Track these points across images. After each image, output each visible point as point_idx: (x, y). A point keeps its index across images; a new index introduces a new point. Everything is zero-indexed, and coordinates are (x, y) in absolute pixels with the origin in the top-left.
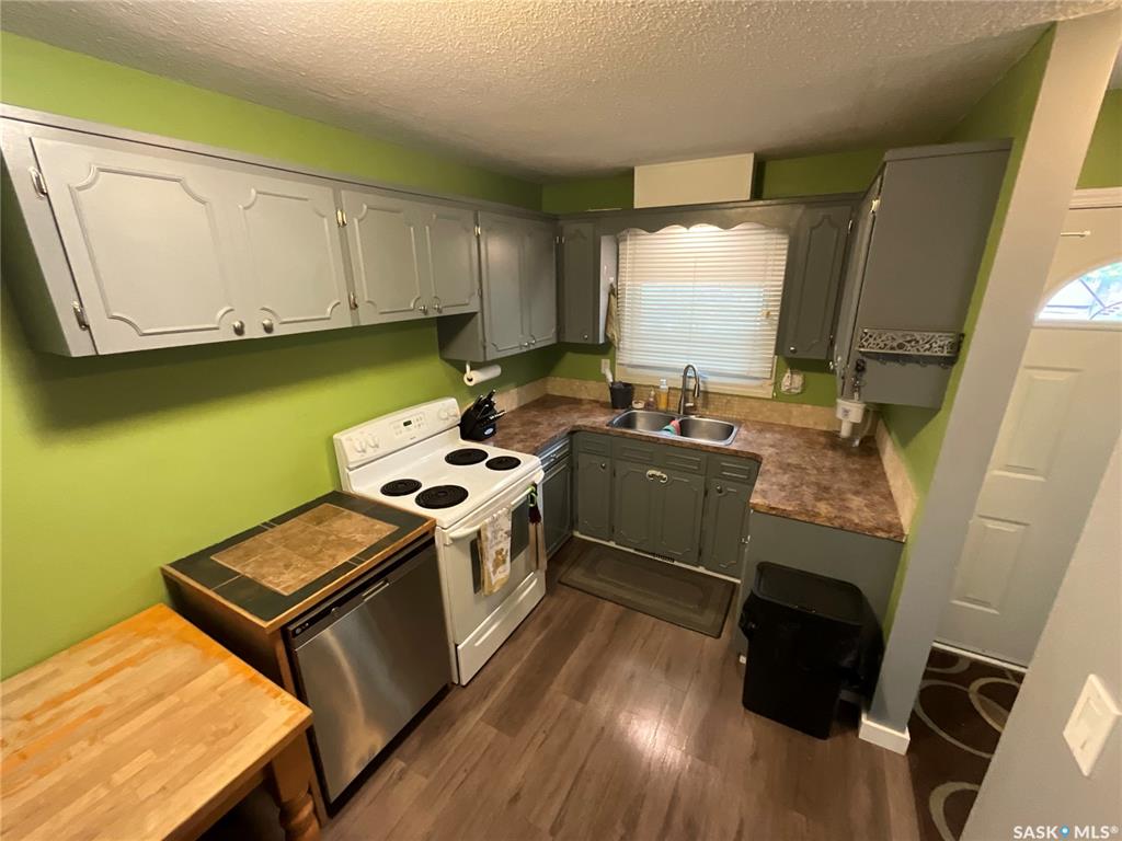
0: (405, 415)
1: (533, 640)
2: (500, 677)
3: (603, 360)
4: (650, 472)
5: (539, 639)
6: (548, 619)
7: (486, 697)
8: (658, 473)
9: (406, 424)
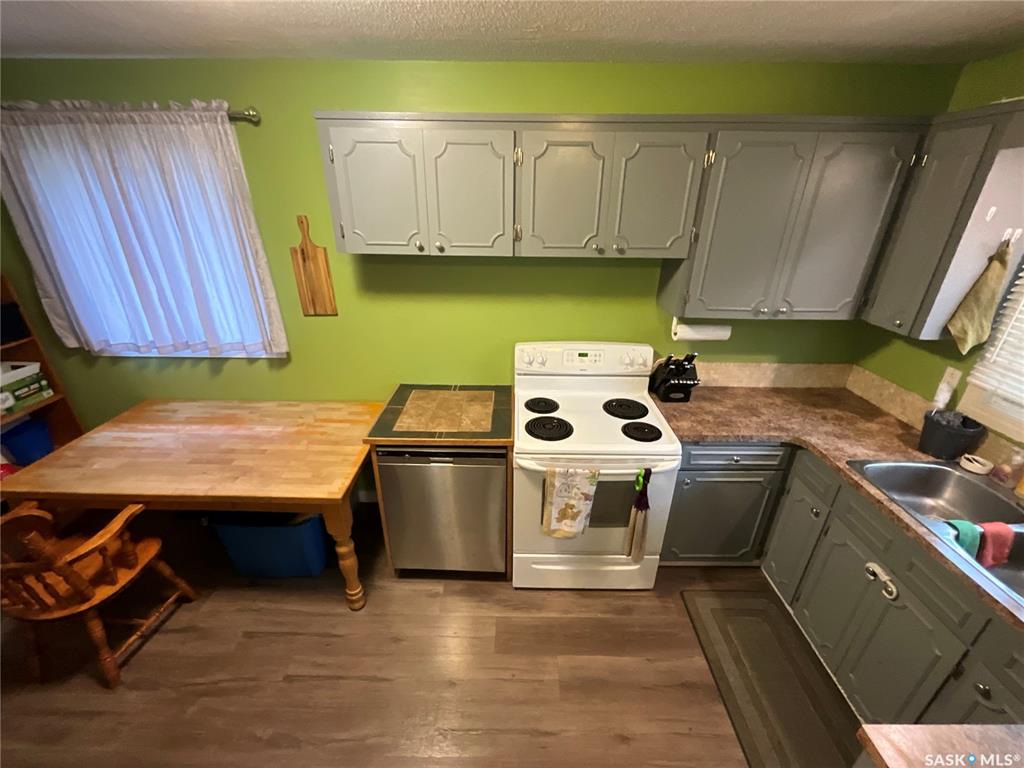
0: (583, 347)
1: (594, 611)
2: (540, 608)
3: (950, 370)
4: (874, 566)
5: (600, 615)
6: (628, 610)
7: (515, 609)
8: (884, 577)
9: (580, 355)
